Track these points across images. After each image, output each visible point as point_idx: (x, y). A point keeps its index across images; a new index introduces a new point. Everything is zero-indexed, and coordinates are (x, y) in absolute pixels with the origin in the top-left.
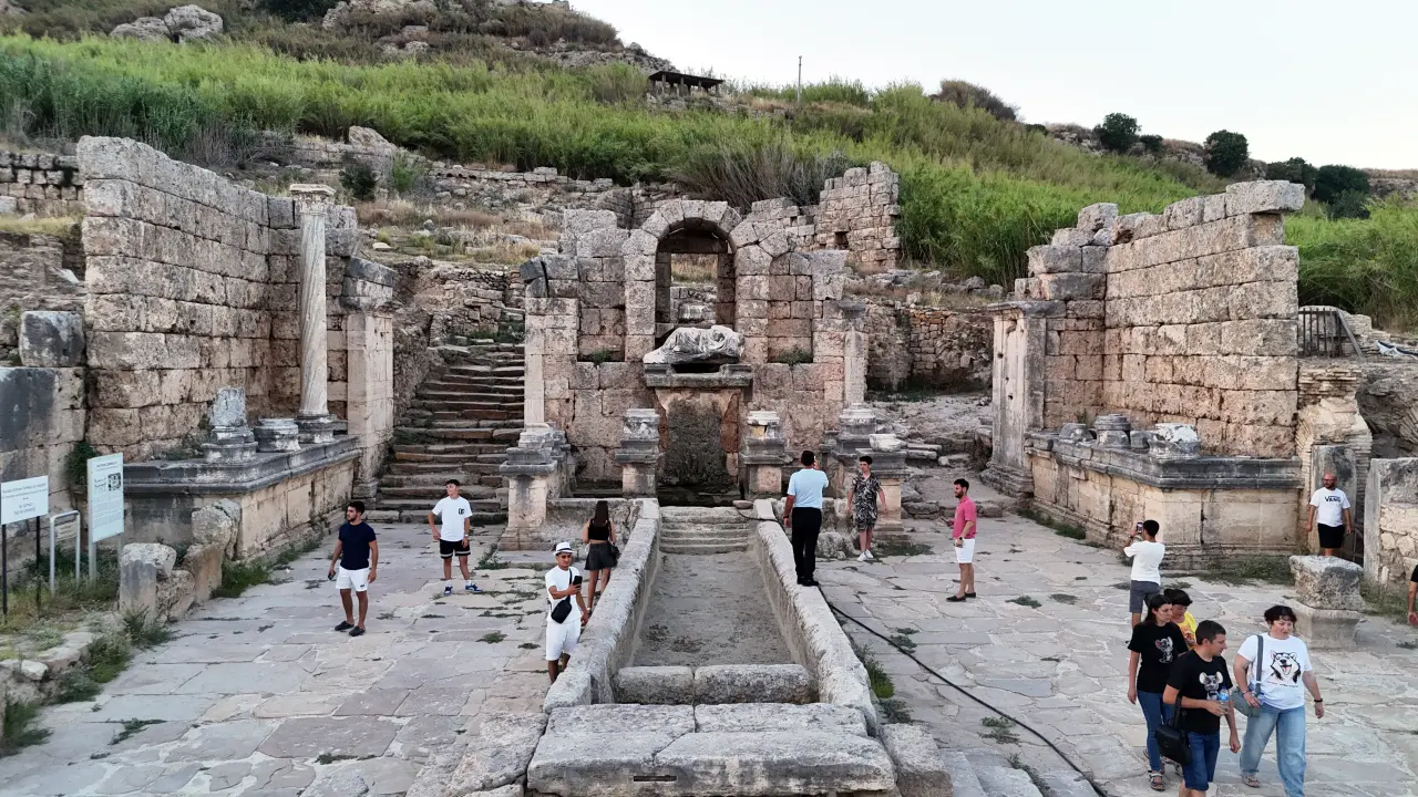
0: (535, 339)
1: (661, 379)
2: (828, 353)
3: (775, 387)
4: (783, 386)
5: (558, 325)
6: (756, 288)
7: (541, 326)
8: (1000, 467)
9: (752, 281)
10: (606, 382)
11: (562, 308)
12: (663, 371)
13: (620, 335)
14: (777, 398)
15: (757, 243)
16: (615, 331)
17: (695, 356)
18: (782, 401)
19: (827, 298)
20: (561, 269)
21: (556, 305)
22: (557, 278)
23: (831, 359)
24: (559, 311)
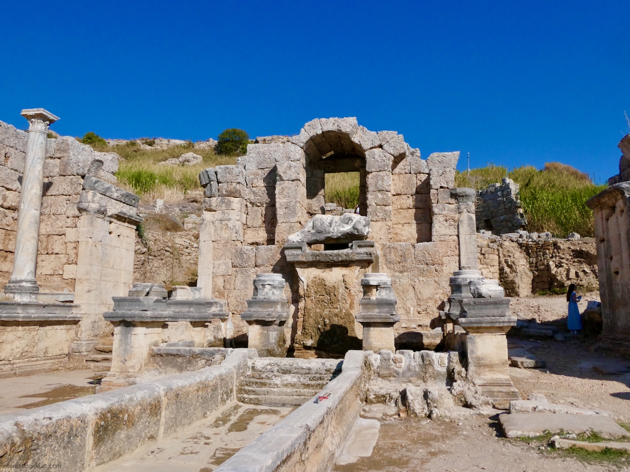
0: (207, 229)
1: (298, 255)
2: (444, 232)
3: (399, 263)
4: (406, 261)
5: (225, 218)
6: (380, 182)
7: (212, 219)
8: (611, 337)
9: (377, 176)
10: (259, 262)
11: (228, 204)
12: (301, 248)
15: (381, 146)
17: (327, 235)
18: (406, 274)
19: (441, 187)
21: (224, 202)
22: (225, 183)
23: (447, 238)
24: (226, 207)
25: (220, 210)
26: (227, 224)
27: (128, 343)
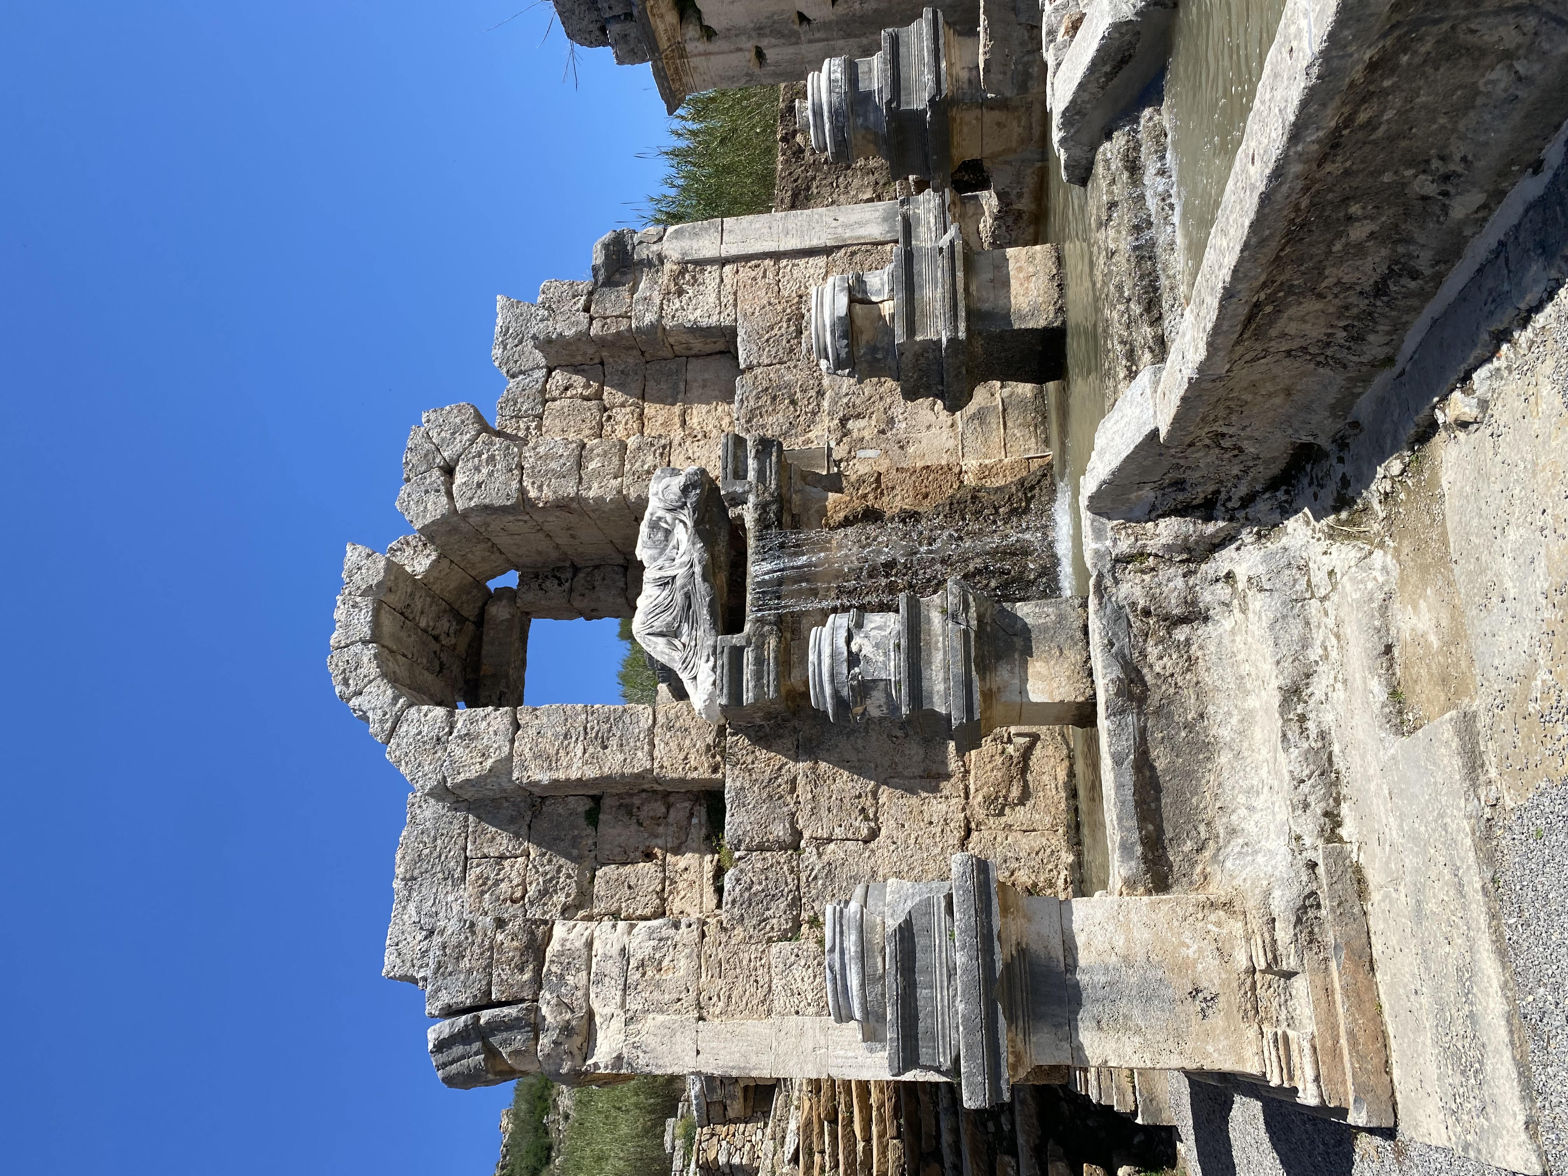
0: (652, 1042)
2: (712, 299)
4: (788, 386)
5: (616, 972)
7: (617, 1024)
9: (535, 474)
10: (779, 830)
11: (572, 961)
12: (737, 653)
13: (668, 807)
14: (821, 394)
15: (449, 471)
16: (658, 820)
17: (698, 579)
19: (587, 309)
20: (465, 963)
21: (561, 977)
22: (491, 974)
23: (728, 288)
24: (578, 970)
25: (587, 995)
26: (642, 964)
27: (1111, 984)
